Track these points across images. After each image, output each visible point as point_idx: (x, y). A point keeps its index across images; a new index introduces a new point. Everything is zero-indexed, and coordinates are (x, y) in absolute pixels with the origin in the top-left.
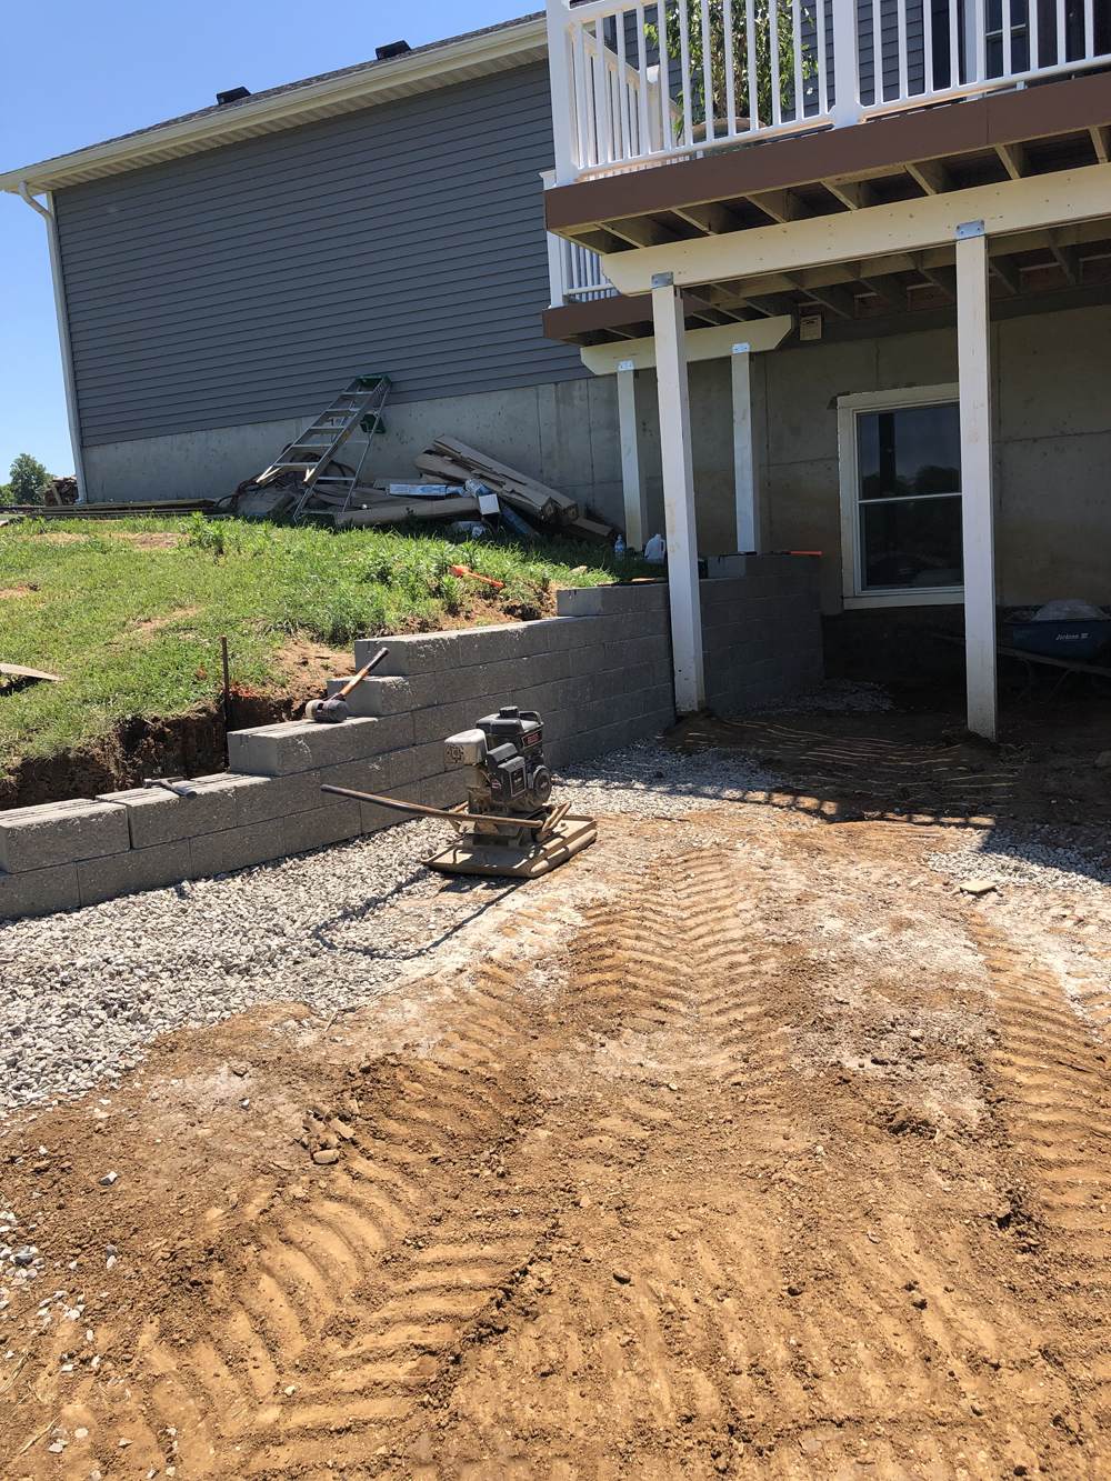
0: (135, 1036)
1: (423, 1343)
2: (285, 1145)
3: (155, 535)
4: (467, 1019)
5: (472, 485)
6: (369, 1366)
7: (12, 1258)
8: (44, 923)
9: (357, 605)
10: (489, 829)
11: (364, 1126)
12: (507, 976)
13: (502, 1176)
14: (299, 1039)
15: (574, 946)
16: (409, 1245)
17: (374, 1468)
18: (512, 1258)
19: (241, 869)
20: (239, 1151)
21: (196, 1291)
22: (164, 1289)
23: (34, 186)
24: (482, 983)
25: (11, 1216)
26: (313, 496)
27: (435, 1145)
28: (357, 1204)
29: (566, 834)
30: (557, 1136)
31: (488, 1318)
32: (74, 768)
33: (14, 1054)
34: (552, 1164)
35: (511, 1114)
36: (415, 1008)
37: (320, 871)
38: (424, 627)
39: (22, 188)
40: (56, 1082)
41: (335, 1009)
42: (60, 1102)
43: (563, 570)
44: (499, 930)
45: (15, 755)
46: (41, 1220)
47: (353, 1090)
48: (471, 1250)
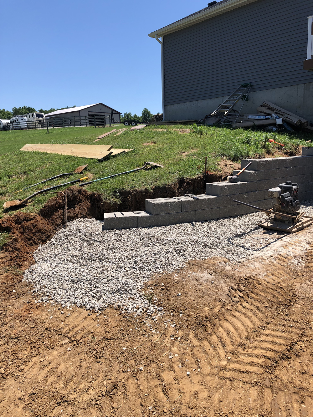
0: (183, 260)
1: (266, 355)
2: (224, 295)
3: (183, 130)
4: (274, 270)
5: (274, 116)
6: (250, 357)
7: (157, 309)
8: (160, 228)
9: (241, 150)
10: (279, 217)
11: (245, 294)
12: (285, 260)
13: (287, 315)
14: (226, 267)
15: (306, 254)
16: (260, 328)
17: (253, 384)
18: (292, 338)
19: (208, 220)
20: (212, 294)
21: (203, 327)
22: (195, 325)
23: (159, 35)
24: (278, 261)
25: (156, 299)
26: (226, 119)
27: (266, 303)
28: (245, 314)
29: (303, 221)
30: (303, 307)
31: (286, 353)
32: (167, 190)
33: (155, 259)
34: (302, 315)
35: (288, 298)
36: (258, 265)
37: (229, 223)
38: (260, 157)
39: (156, 36)
40: (165, 268)
41: (235, 261)
42: (166, 273)
43: (303, 142)
44: (282, 247)
45: (153, 185)
46: (163, 301)
47: (242, 283)
48: (279, 334)
